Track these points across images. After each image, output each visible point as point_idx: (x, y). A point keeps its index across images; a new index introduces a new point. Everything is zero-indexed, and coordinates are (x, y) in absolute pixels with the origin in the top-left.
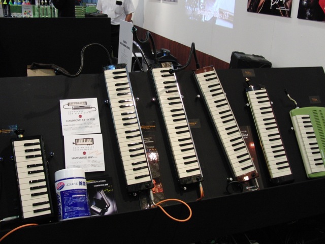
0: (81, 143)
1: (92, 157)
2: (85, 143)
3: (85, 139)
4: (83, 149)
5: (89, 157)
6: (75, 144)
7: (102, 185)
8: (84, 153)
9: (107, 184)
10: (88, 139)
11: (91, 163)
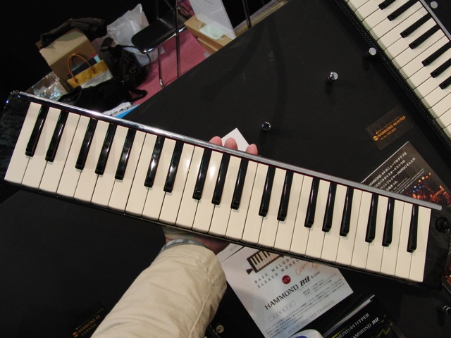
0: (266, 260)
4: (278, 271)
5: (302, 283)
7: (366, 328)
8: (286, 280)
9: (377, 320)
11: (313, 295)
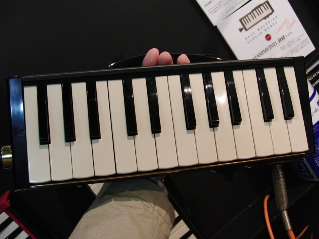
0: (253, 22)
1: (283, 38)
2: (259, 18)
3: (255, 10)
4: (262, 31)
5: (279, 40)
6: (244, 31)
8: (268, 38)
10: (259, 6)
